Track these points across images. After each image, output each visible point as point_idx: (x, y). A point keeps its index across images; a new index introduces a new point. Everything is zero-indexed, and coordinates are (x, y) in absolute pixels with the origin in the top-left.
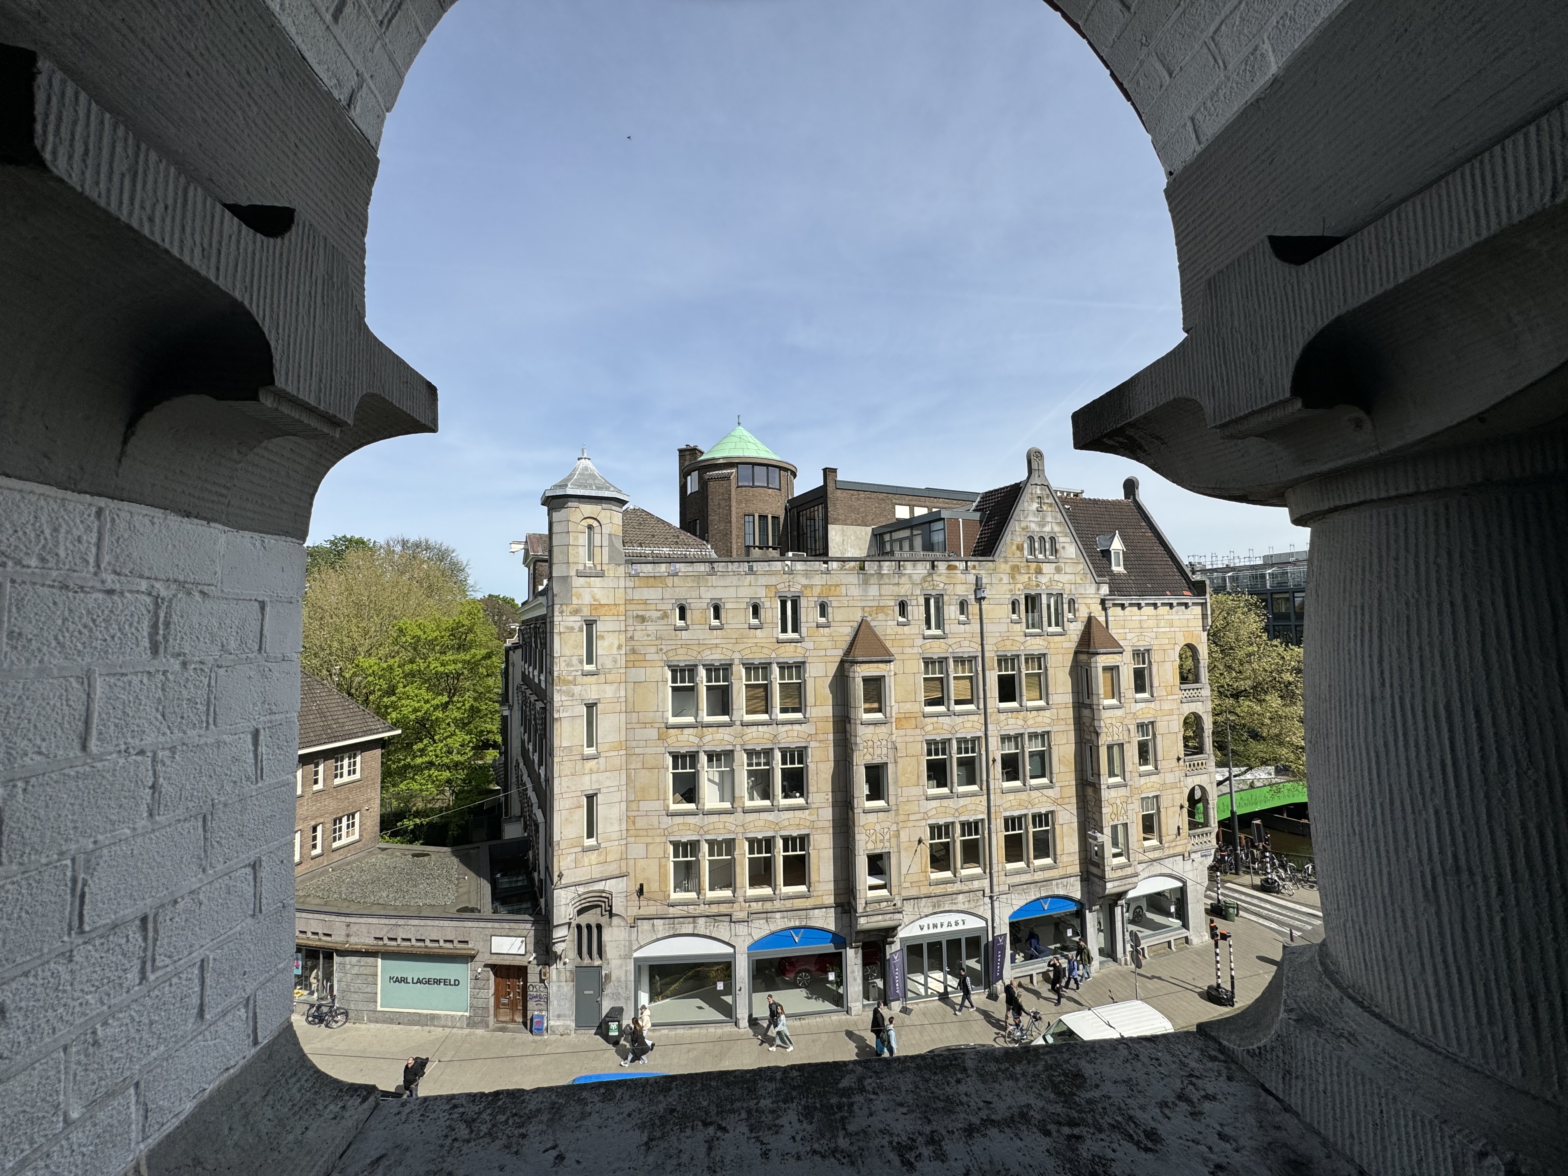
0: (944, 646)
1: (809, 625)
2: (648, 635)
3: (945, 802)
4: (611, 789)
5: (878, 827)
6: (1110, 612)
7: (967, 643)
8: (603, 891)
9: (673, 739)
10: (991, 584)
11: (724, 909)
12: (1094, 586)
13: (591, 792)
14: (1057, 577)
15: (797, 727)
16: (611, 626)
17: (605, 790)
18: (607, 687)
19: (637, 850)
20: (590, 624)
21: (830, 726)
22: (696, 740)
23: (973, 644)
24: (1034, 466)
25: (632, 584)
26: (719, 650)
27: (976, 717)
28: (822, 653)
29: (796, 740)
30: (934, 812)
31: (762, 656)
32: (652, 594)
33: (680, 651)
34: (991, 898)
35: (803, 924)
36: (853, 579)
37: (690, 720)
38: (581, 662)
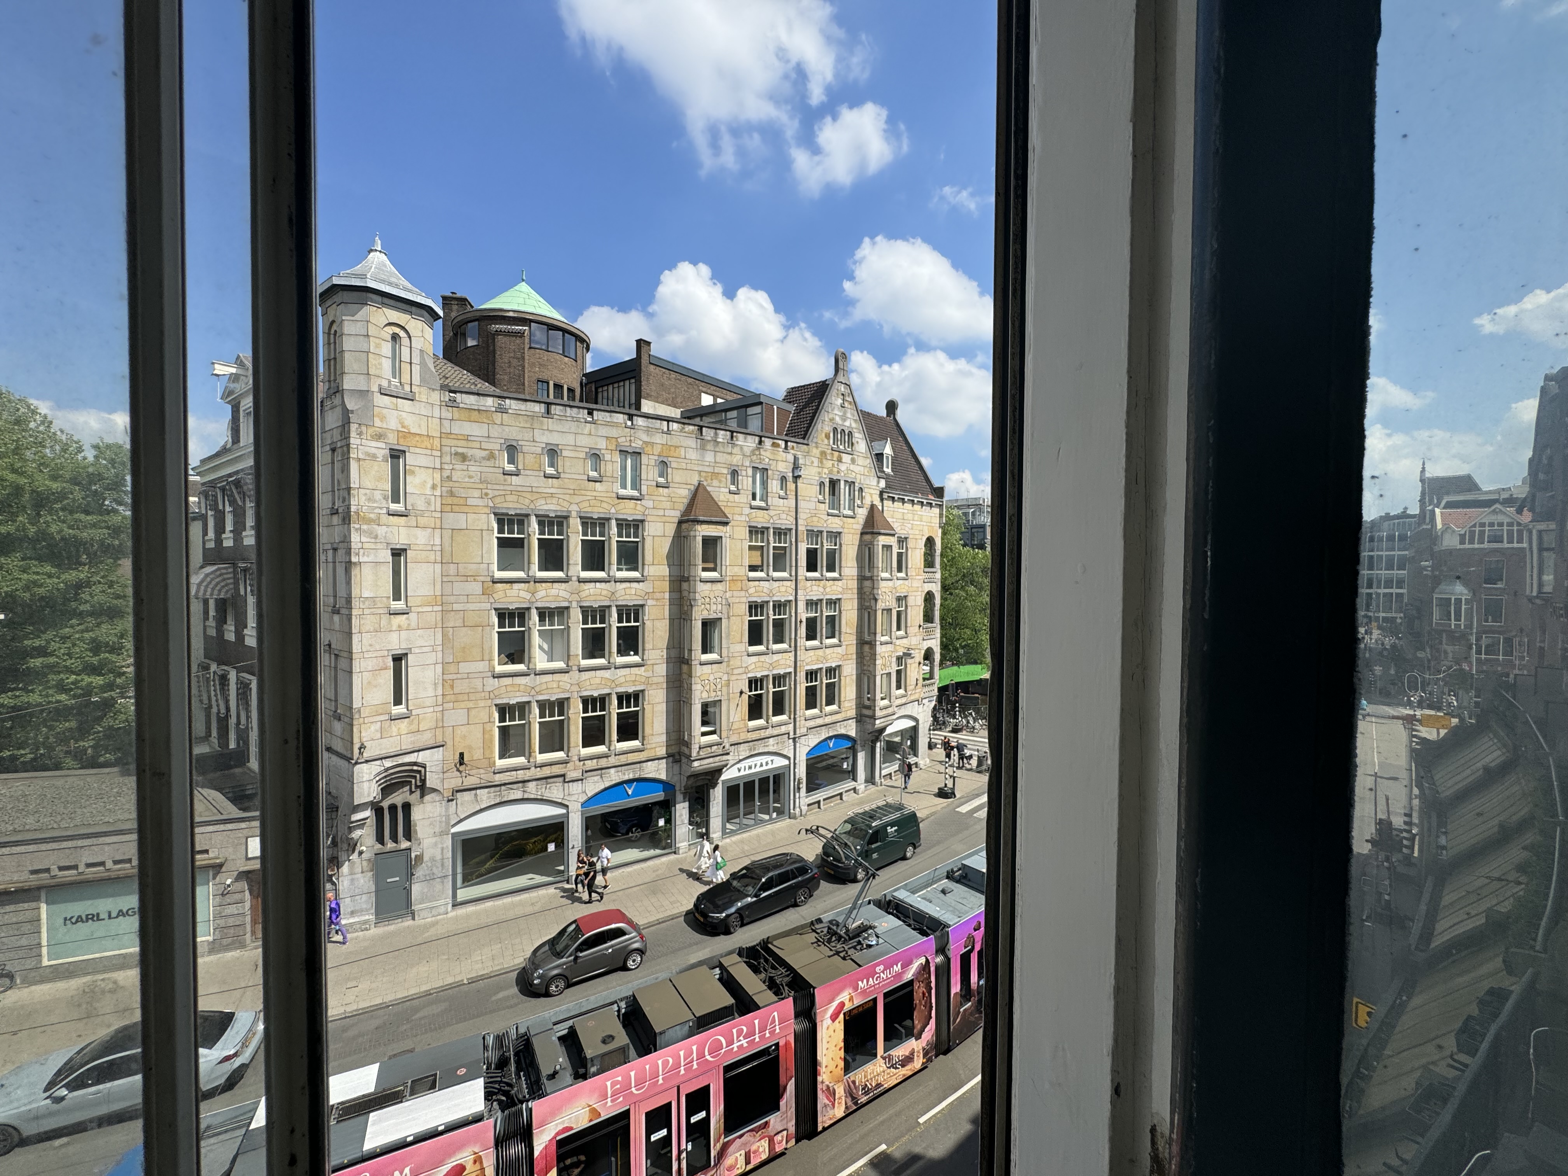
0: (767, 517)
1: (649, 483)
2: (470, 477)
3: (762, 658)
4: (425, 649)
5: (711, 678)
6: (885, 502)
7: (784, 516)
8: (415, 764)
9: (501, 594)
10: (805, 465)
11: (557, 770)
12: (876, 478)
13: (400, 652)
14: (852, 467)
15: (635, 585)
16: (423, 461)
17: (417, 651)
18: (419, 532)
19: (456, 716)
20: (396, 455)
21: (667, 584)
22: (528, 596)
23: (789, 518)
24: (841, 365)
25: (450, 416)
26: (554, 501)
27: (788, 583)
28: (661, 513)
29: (634, 597)
30: (753, 666)
31: (601, 510)
32: (476, 430)
33: (509, 498)
34: (794, 739)
35: (637, 776)
36: (692, 442)
37: (520, 574)
38: (385, 498)
